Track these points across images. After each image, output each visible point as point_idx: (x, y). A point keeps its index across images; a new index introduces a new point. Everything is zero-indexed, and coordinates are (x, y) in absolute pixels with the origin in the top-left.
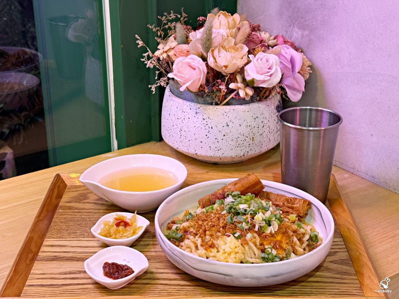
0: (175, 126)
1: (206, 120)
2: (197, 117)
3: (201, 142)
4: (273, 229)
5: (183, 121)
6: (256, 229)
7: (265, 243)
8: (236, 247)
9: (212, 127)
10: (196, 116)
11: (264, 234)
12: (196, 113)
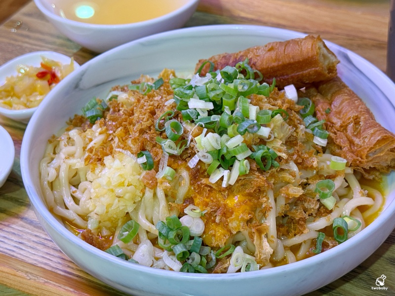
4: (225, 179)
6: (193, 163)
7: (197, 201)
8: (122, 184)
11: (204, 181)
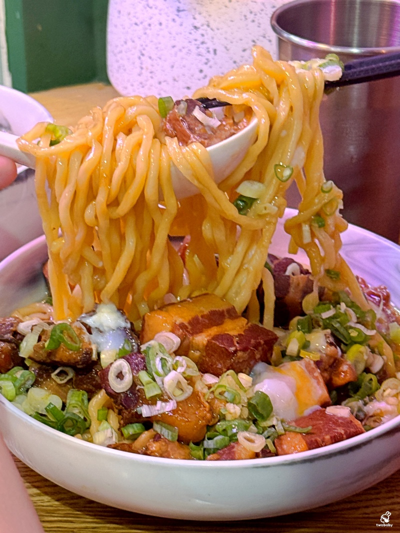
0: (130, 44)
1: (200, 31)
2: (178, 20)
3: (188, 88)
5: (148, 31)
9: (215, 51)
10: (177, 18)
12: (179, 11)
